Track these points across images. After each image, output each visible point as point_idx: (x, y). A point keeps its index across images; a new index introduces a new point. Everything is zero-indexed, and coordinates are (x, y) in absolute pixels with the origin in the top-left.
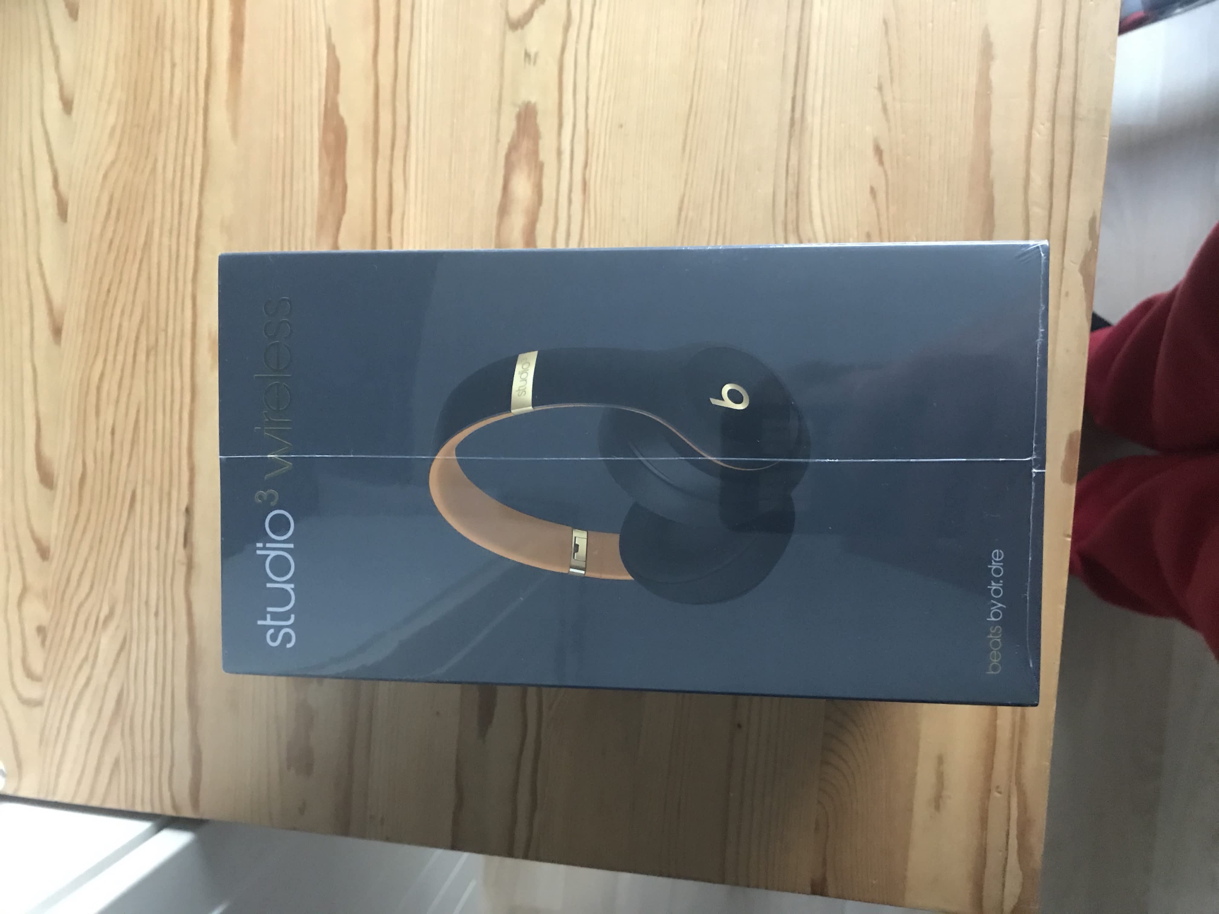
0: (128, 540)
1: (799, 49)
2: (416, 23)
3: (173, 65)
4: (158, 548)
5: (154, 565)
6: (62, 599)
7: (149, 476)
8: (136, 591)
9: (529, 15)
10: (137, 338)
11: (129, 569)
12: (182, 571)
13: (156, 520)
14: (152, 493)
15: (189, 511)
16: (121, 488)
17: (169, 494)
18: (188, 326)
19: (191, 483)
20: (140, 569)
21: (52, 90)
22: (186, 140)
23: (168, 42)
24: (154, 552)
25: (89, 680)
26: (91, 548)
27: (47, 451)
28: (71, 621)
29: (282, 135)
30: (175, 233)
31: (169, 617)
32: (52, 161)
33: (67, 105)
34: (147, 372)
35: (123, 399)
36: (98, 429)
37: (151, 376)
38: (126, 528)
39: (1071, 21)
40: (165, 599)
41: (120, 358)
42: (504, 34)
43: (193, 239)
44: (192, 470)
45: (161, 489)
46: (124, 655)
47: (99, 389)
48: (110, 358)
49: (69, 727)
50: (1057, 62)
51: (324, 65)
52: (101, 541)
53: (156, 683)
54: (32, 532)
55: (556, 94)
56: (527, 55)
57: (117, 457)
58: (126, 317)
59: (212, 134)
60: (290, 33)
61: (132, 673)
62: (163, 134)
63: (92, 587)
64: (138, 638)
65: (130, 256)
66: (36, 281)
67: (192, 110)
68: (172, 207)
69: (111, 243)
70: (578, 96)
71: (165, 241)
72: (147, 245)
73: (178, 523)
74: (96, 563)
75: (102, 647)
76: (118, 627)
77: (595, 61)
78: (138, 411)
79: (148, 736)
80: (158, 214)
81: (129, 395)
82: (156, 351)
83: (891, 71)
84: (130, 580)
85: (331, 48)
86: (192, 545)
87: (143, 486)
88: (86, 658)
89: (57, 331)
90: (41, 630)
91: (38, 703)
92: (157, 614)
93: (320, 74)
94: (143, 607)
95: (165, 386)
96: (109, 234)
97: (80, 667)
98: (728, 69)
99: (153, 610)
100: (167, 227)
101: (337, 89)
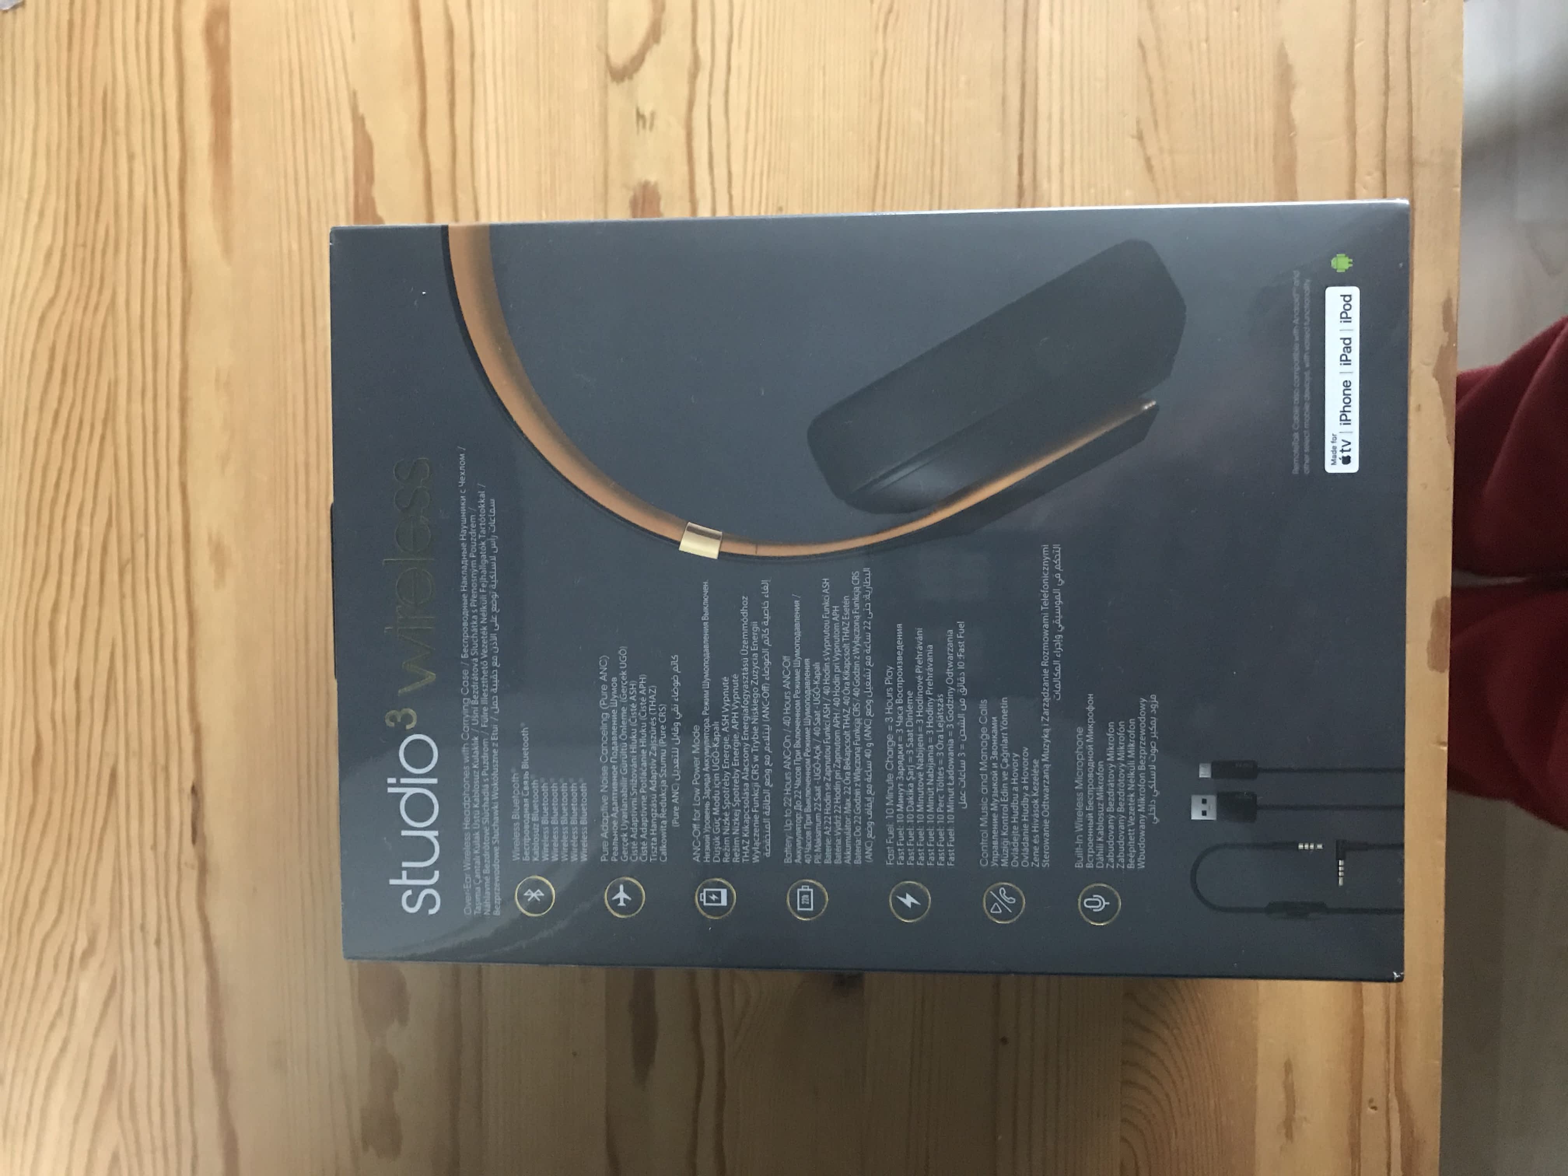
0: (110, 838)
1: (1023, 86)
2: (478, 77)
3: (131, 157)
4: (154, 847)
5: (150, 873)
6: (19, 930)
7: (134, 744)
8: (126, 910)
9: (638, 60)
10: (105, 548)
11: (114, 881)
12: (192, 876)
13: (149, 807)
14: (140, 768)
15: (196, 791)
16: (94, 766)
17: (166, 769)
18: (178, 528)
19: (197, 750)
20: (130, 879)
23: (121, 124)
24: (149, 854)
25: (66, 1041)
26: (56, 854)
28: (34, 960)
30: (149, 394)
31: (178, 946)
34: (122, 596)
35: (90, 637)
36: (54, 684)
37: (128, 602)
38: (106, 820)
39: (1397, 30)
40: (169, 920)
41: (81, 580)
42: (606, 87)
43: (176, 403)
44: (197, 731)
45: (154, 763)
46: (114, 1005)
47: (52, 625)
48: (67, 579)
50: (1383, 86)
51: (350, 145)
52: (69, 843)
53: (163, 1041)
55: (685, 168)
56: (640, 116)
57: (85, 721)
58: (86, 521)
59: (194, 253)
60: (298, 101)
61: (127, 1029)
62: (123, 256)
63: (60, 910)
64: (134, 980)
65: (85, 433)
68: (143, 358)
69: (56, 415)
70: (716, 171)
71: (137, 408)
72: (109, 417)
73: (181, 810)
74: (65, 874)
75: (82, 994)
76: (102, 965)
77: (737, 119)
78: (112, 656)
79: (156, 1117)
80: (123, 373)
81: (98, 632)
82: (134, 568)
83: (1154, 112)
84: (116, 896)
85: (359, 121)
86: (204, 838)
87: (127, 760)
88: (59, 1012)
92: (158, 942)
93: (345, 158)
94: (138, 933)
95: (150, 615)
96: (52, 405)
97: (52, 1026)
98: (927, 120)
99: (152, 937)
100: (137, 387)
101: (370, 179)
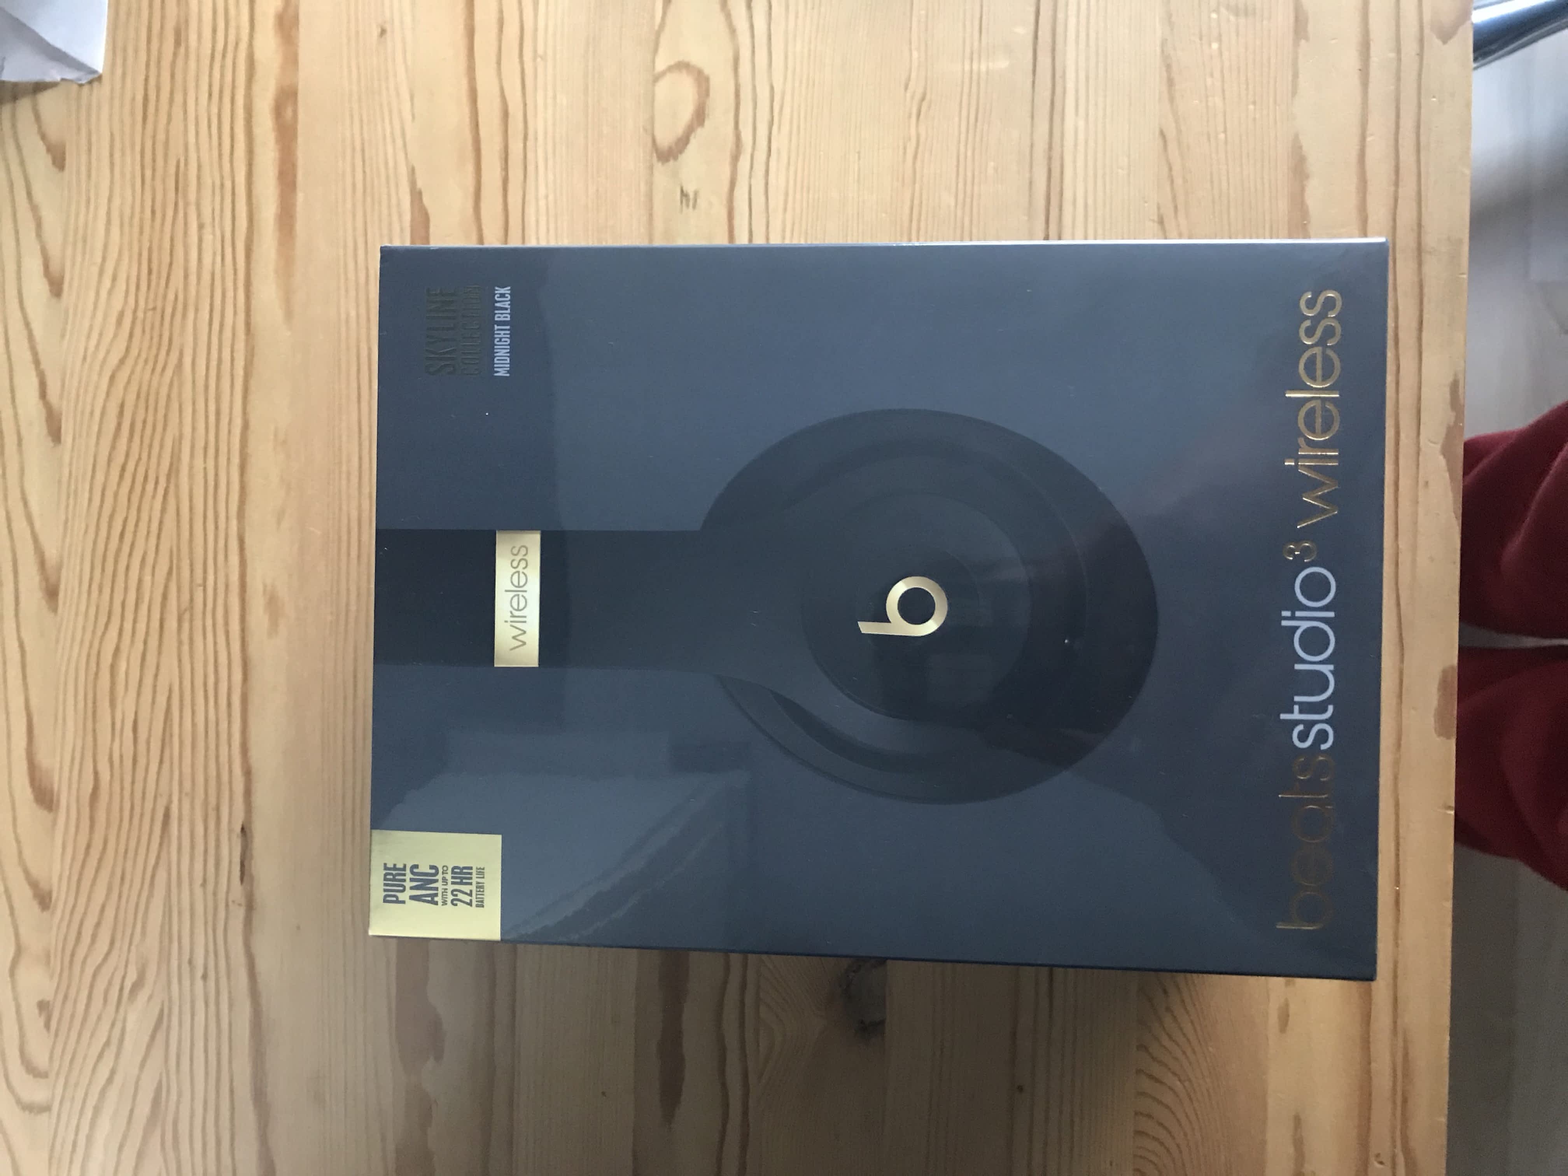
0: (161, 875)
1: (1050, 173)
2: (530, 156)
3: (201, 227)
4: (204, 884)
5: (199, 909)
6: (71, 962)
7: (187, 785)
8: (175, 945)
9: (683, 142)
10: (165, 597)
11: (164, 915)
12: (239, 914)
13: (200, 848)
14: (193, 809)
15: (245, 831)
16: (149, 805)
17: (218, 809)
18: (235, 578)
19: (248, 793)
20: (180, 915)
21: (33, 266)
22: (222, 325)
23: (192, 197)
24: (199, 891)
25: (113, 1072)
26: (110, 889)
27: (44, 759)
28: (84, 994)
29: (353, 313)
30: (211, 452)
31: (223, 981)
32: (37, 362)
33: (56, 287)
34: (180, 643)
35: (148, 681)
36: (113, 724)
37: (186, 648)
38: (158, 857)
40: (216, 955)
41: (142, 626)
42: (651, 168)
43: (236, 460)
44: (248, 773)
45: (206, 803)
46: (160, 1037)
47: (113, 668)
48: (128, 626)
49: (89, 1138)
50: (1393, 177)
51: (407, 217)
52: (123, 878)
53: (207, 1071)
54: (26, 872)
56: (684, 194)
57: (142, 761)
58: (148, 570)
59: (257, 319)
60: (359, 176)
61: (173, 1061)
62: (190, 319)
63: (112, 943)
64: (180, 1011)
65: (150, 486)
66: (20, 525)
67: (230, 284)
68: (207, 417)
69: (123, 469)
71: (199, 462)
72: (173, 472)
73: (230, 851)
74: (118, 908)
75: (130, 1026)
76: (150, 998)
77: (776, 201)
78: (169, 699)
79: (198, 1148)
80: (187, 430)
81: (156, 675)
82: (192, 615)
83: (1174, 198)
84: (166, 933)
85: (417, 195)
86: (252, 878)
87: (180, 800)
88: (107, 1044)
89: (52, 593)
90: (43, 1006)
91: (46, 1108)
92: (205, 977)
93: (402, 230)
94: (186, 967)
95: (206, 661)
96: (120, 459)
97: (100, 1056)
98: (956, 203)
99: (199, 973)
100: (200, 444)
